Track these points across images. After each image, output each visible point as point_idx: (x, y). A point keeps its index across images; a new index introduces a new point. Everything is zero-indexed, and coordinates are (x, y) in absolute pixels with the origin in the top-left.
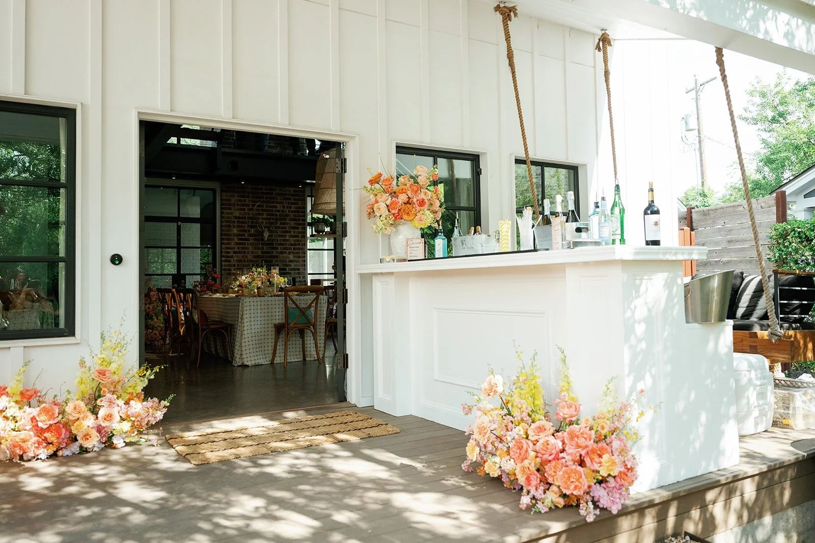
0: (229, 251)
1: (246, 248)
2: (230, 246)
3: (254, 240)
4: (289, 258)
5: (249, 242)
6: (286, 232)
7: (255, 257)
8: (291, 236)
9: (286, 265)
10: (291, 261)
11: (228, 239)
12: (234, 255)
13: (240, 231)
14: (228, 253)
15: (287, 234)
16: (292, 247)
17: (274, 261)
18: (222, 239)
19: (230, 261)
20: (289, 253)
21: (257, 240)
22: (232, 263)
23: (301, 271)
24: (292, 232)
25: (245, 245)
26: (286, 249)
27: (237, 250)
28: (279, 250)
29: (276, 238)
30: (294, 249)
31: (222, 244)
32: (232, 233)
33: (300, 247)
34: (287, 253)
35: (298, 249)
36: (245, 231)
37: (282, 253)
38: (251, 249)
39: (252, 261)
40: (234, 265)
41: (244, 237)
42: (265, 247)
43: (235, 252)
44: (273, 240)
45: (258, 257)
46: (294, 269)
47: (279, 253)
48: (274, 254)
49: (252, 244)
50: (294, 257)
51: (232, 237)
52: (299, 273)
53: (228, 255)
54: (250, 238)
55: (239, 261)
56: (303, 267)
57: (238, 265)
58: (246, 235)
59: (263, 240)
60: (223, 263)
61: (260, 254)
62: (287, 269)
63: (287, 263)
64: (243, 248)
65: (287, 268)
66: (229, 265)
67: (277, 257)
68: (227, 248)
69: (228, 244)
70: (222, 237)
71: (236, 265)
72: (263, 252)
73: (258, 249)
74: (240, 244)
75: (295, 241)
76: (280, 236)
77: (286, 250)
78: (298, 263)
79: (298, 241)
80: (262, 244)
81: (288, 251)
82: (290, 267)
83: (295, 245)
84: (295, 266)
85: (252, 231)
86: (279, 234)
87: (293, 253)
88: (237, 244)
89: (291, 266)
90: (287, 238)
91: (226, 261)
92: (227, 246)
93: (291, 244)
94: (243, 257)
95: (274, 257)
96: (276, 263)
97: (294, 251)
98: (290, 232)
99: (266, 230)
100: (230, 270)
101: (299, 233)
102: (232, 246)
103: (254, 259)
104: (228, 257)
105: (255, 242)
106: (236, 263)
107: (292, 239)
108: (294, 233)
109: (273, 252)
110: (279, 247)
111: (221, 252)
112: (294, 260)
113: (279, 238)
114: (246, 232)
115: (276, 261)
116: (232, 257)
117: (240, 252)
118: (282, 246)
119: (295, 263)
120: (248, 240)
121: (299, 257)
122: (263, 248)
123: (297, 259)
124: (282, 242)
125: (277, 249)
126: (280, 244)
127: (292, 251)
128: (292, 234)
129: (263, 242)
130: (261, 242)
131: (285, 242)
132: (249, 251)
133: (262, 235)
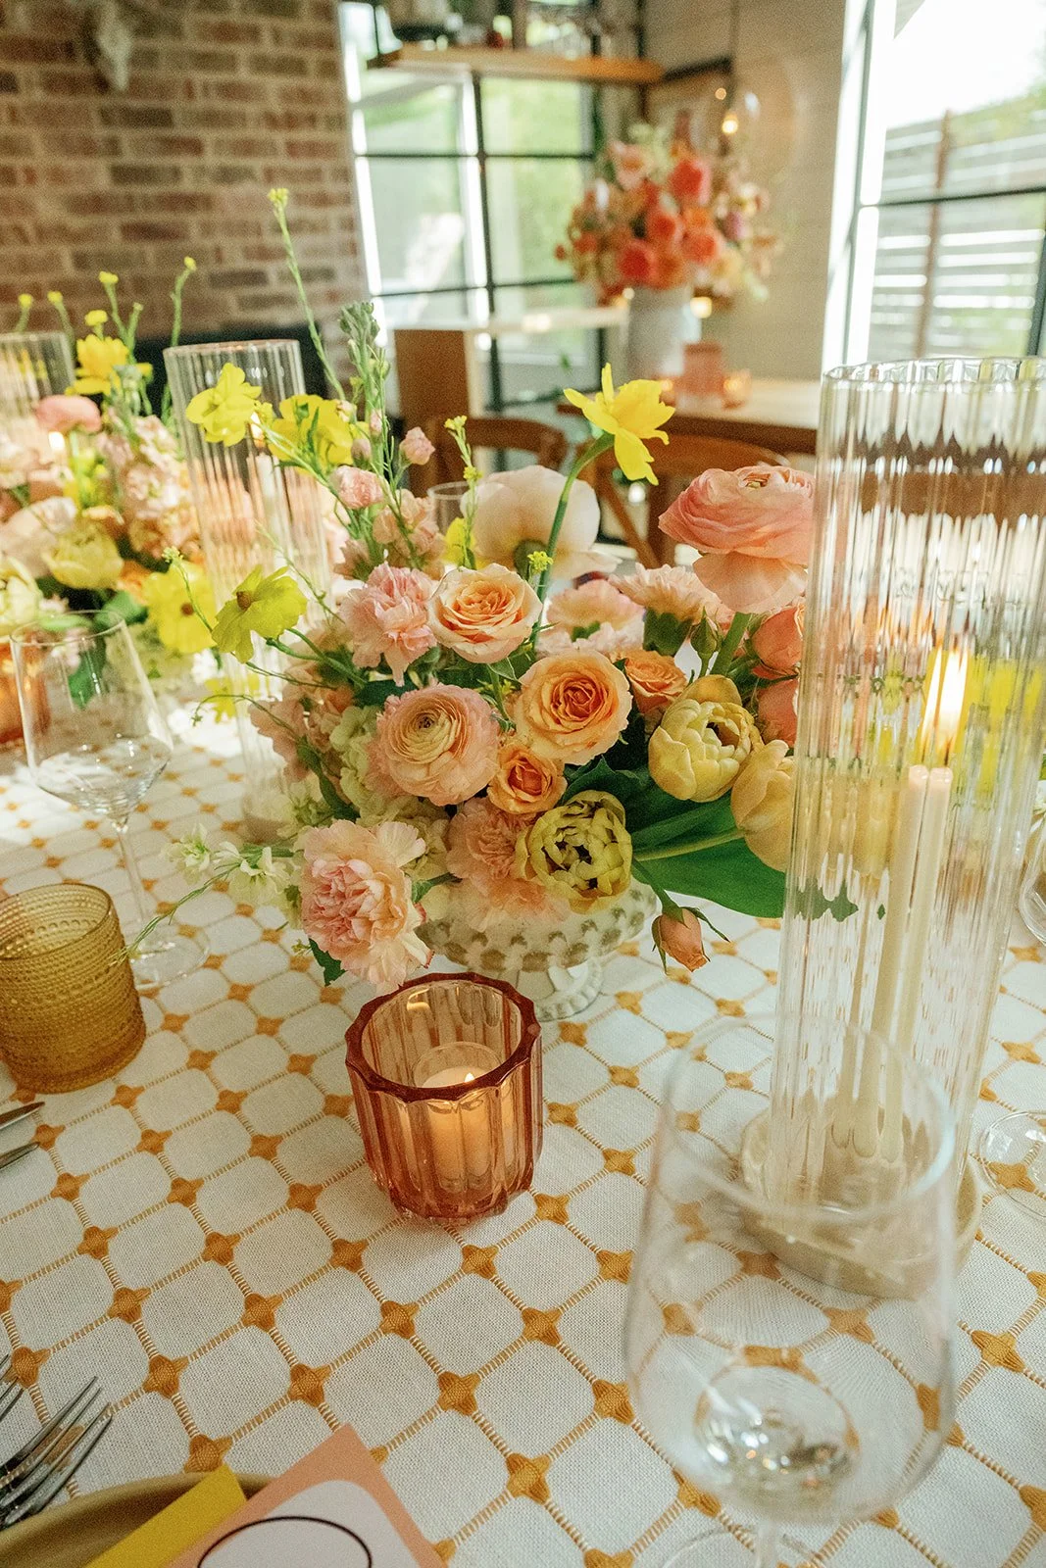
3: (51, 84)
5: (14, 100)
8: (261, 64)
9: (264, 254)
15: (242, 51)
16: (280, 137)
17: (194, 231)
20: (270, 177)
21: (73, 85)
23: (342, 281)
24: (266, 37)
26: (248, 148)
28: (211, 159)
29: (180, 76)
30: (293, 149)
33: (320, 134)
34: (258, 173)
35: (313, 149)
37: (227, 176)
38: (41, 156)
39: (63, 233)
42: (126, 136)
44: (163, 91)
45: (97, 204)
47: (217, 180)
48: (187, 185)
49: (45, 116)
52: (333, 297)
54: (20, 70)
56: (350, 261)
59: (102, 84)
61: (102, 182)
62: (273, 277)
63: (266, 239)
65: (271, 268)
67: (207, 202)
72: (121, 174)
73: (88, 148)
75: (287, 96)
76: (204, 61)
77: (246, 154)
78: (319, 240)
79: (305, 96)
80: (106, 117)
81: (257, 164)
83: (291, 122)
86: (193, 42)
87: (290, 176)
89: (283, 254)
90: (244, 75)
93: (272, 121)
95: (190, 202)
96: (209, 243)
97: (291, 164)
98: (254, 34)
101: (303, 41)
103: (76, 223)
105: (54, 101)
107: (273, 83)
108: (277, 37)
109: (176, 172)
110: (208, 136)
113: (199, 77)
115: (207, 229)
118: (221, 132)
120: (7, 83)
121: (322, 200)
122: (113, 146)
123: (312, 214)
124: (219, 104)
125: (195, 147)
126: (211, 119)
127: (283, 161)
128: (267, 47)
129: (105, 101)
130: (94, 102)
131: (235, 106)
132: (29, 162)
133: (93, 52)
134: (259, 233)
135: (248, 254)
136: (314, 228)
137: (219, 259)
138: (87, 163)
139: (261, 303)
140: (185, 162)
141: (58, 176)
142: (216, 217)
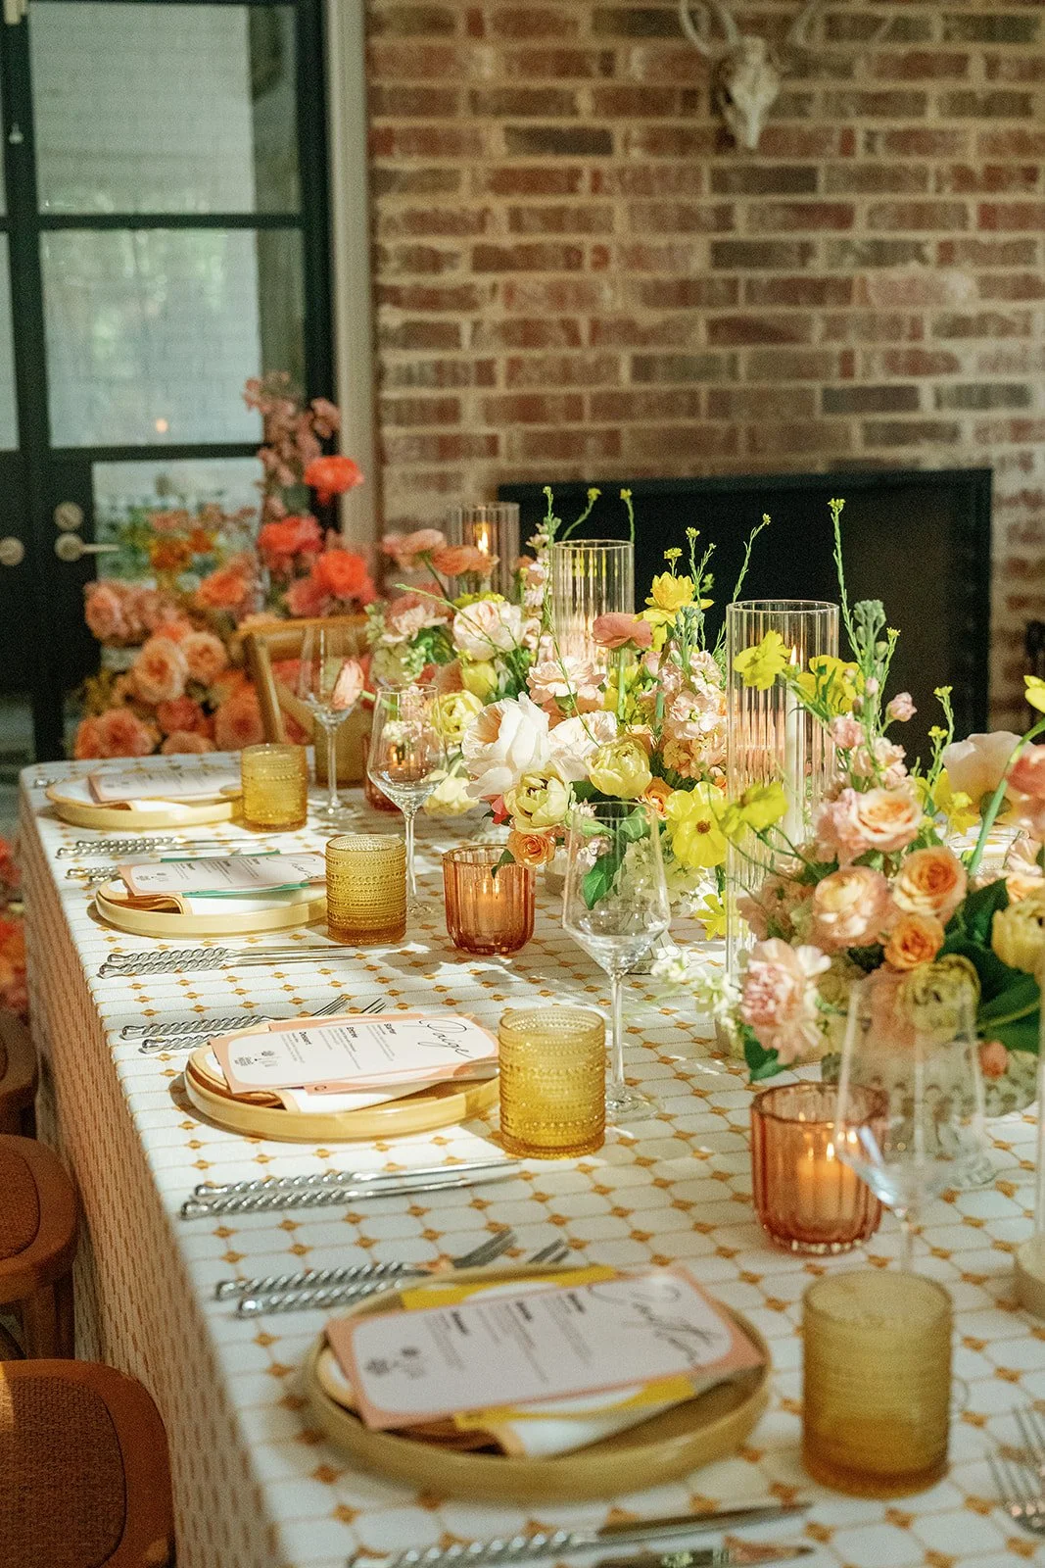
0: (442, 243)
1: (584, 221)
2: (448, 203)
3: (654, 143)
4: (935, 293)
5: (603, 163)
6: (918, 66)
7: (655, 295)
8: (962, 105)
9: (919, 364)
10: (959, 327)
11: (429, 143)
12: (484, 280)
13: (530, 63)
14: (434, 261)
15: (934, 88)
16: (972, 201)
17: (818, 329)
18: (377, 143)
19: (446, 336)
20: (947, 254)
21: (685, 142)
22: (467, 353)
24: (977, 68)
25: (572, 190)
26: (921, 217)
27: (505, 239)
28: (860, 233)
29: (838, 125)
30: (989, 217)
31: (378, 183)
32: (464, 86)
34: (931, 252)
36: (570, 64)
37: (880, 255)
38: (622, 230)
39: (628, 331)
40: (485, 373)
41: (564, 123)
42: (742, 205)
43: (487, 260)
44: (810, 144)
45: (685, 293)
46: (981, 397)
47: (864, 261)
48: (818, 268)
49: (639, 182)
50: (988, 287)
51: (462, 121)
52: (1020, 430)
53: (429, 281)
54: (619, 127)
55: (528, 333)
57: (515, 365)
58: (584, 102)
59: (726, 140)
60: (395, 358)
61: (698, 263)
62: (927, 398)
63: (930, 344)
64: (555, 220)
65: (926, 386)
66: (444, 374)
67: (843, 290)
68: (421, 222)
69: (441, 181)
70: (381, 122)
71: (501, 370)
72: (722, 254)
73: (687, 221)
74: (534, 182)
75: (993, 145)
76: (876, 104)
77: (918, 225)
78: (1011, 345)
79: (1023, 143)
80: (720, 182)
81: (930, 239)
82: (948, 381)
83: (995, 179)
84: (993, 363)
85: (636, 62)
86: (865, 81)
87: (978, 253)
88: (504, 182)
89: (951, 365)
90: (933, 119)
91: (413, 336)
92: (423, 203)
93: (964, 178)
94: (557, 295)
95: (817, 291)
96: (836, 347)
97: (985, 237)
98: (957, 65)
99: (756, 49)
100: (448, 411)
101: (1036, 70)
102: (463, 200)
103: (649, 317)
104: (431, 299)
105: (655, 162)
106: (500, 355)
107: (975, 127)
108: (992, 67)
109: (806, 251)
110: (862, 202)
111: (376, 256)
112: (983, 318)
113: (862, 125)
114: (582, 71)
115: (835, 328)
116: (464, 299)
117: (527, 259)
118: (886, 197)
119: (988, 345)
120: (599, 143)
121: (1028, 289)
122: (724, 217)
123: (1006, 308)
124: (886, 159)
125: (842, 217)
126: (871, 179)
127: (974, 233)
128: (976, 81)
129: (724, 162)
130: (708, 163)
131: (912, 161)
132: (604, 240)
133: (721, 98)
134: (916, 334)
135: (892, 362)
136: (1005, 328)
137: (847, 372)
138: (681, 239)
139: (899, 435)
140: (822, 237)
141: (637, 257)
142: (855, 309)
